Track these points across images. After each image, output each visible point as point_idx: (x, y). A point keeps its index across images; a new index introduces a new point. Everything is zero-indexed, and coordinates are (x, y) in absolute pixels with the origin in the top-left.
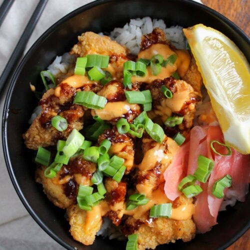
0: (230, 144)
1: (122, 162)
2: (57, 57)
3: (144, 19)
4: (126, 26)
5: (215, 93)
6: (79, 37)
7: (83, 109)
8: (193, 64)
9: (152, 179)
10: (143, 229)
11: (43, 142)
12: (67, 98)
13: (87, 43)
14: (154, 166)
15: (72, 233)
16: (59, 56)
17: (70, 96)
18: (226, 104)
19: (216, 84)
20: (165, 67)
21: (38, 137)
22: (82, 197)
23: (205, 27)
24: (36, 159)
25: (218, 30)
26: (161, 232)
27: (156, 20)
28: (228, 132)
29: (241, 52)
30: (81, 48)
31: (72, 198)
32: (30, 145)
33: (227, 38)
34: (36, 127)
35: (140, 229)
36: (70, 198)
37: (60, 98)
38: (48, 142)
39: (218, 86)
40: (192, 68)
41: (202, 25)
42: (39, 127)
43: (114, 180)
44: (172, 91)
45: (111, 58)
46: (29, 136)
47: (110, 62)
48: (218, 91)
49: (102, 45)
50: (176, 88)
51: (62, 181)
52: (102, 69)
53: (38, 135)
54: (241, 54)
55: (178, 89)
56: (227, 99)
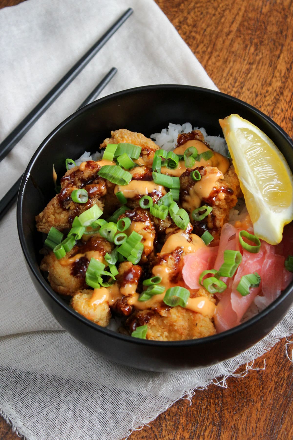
0: (260, 236)
1: (140, 238)
2: (86, 152)
3: (184, 125)
4: (164, 130)
5: (246, 181)
6: (112, 132)
7: (106, 185)
8: (231, 169)
9: (171, 261)
10: (155, 320)
11: (57, 224)
12: (92, 172)
13: (120, 135)
14: (174, 249)
15: (74, 305)
16: (87, 152)
17: (95, 170)
18: (257, 193)
19: (248, 172)
20: (200, 161)
21: (52, 217)
22: (91, 274)
23: (242, 118)
24: (46, 241)
25: (255, 125)
26: (175, 325)
27: (198, 128)
28: (258, 222)
29: (280, 152)
30: (113, 141)
31: (80, 277)
32: (42, 227)
33: (265, 135)
34: (53, 205)
35: (151, 321)
36: (77, 277)
37: (84, 172)
38: (63, 223)
39: (250, 174)
40: (230, 172)
41: (238, 116)
42: (56, 205)
43: (128, 261)
44: (202, 173)
45: (143, 150)
46: (43, 217)
47: (141, 155)
48: (250, 180)
49: (135, 137)
50: (205, 171)
51: (71, 260)
52: (131, 158)
53: (54, 215)
54: (280, 154)
55: (207, 172)
56: (258, 188)
